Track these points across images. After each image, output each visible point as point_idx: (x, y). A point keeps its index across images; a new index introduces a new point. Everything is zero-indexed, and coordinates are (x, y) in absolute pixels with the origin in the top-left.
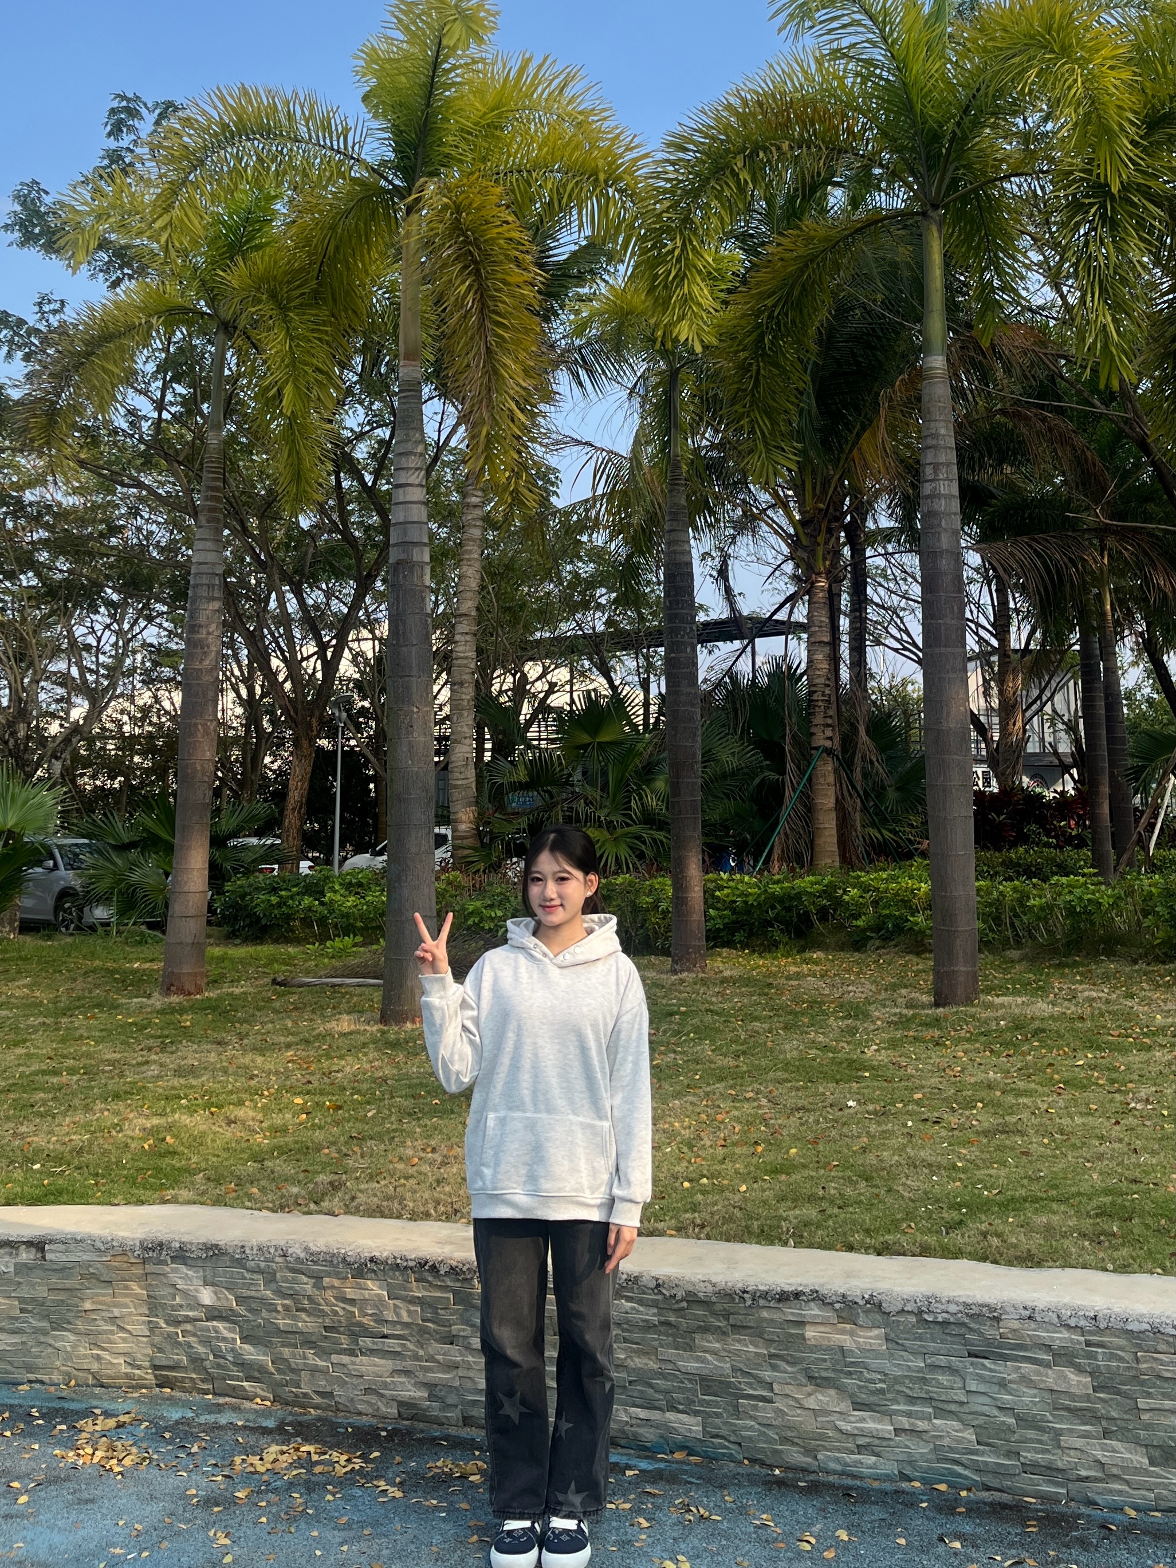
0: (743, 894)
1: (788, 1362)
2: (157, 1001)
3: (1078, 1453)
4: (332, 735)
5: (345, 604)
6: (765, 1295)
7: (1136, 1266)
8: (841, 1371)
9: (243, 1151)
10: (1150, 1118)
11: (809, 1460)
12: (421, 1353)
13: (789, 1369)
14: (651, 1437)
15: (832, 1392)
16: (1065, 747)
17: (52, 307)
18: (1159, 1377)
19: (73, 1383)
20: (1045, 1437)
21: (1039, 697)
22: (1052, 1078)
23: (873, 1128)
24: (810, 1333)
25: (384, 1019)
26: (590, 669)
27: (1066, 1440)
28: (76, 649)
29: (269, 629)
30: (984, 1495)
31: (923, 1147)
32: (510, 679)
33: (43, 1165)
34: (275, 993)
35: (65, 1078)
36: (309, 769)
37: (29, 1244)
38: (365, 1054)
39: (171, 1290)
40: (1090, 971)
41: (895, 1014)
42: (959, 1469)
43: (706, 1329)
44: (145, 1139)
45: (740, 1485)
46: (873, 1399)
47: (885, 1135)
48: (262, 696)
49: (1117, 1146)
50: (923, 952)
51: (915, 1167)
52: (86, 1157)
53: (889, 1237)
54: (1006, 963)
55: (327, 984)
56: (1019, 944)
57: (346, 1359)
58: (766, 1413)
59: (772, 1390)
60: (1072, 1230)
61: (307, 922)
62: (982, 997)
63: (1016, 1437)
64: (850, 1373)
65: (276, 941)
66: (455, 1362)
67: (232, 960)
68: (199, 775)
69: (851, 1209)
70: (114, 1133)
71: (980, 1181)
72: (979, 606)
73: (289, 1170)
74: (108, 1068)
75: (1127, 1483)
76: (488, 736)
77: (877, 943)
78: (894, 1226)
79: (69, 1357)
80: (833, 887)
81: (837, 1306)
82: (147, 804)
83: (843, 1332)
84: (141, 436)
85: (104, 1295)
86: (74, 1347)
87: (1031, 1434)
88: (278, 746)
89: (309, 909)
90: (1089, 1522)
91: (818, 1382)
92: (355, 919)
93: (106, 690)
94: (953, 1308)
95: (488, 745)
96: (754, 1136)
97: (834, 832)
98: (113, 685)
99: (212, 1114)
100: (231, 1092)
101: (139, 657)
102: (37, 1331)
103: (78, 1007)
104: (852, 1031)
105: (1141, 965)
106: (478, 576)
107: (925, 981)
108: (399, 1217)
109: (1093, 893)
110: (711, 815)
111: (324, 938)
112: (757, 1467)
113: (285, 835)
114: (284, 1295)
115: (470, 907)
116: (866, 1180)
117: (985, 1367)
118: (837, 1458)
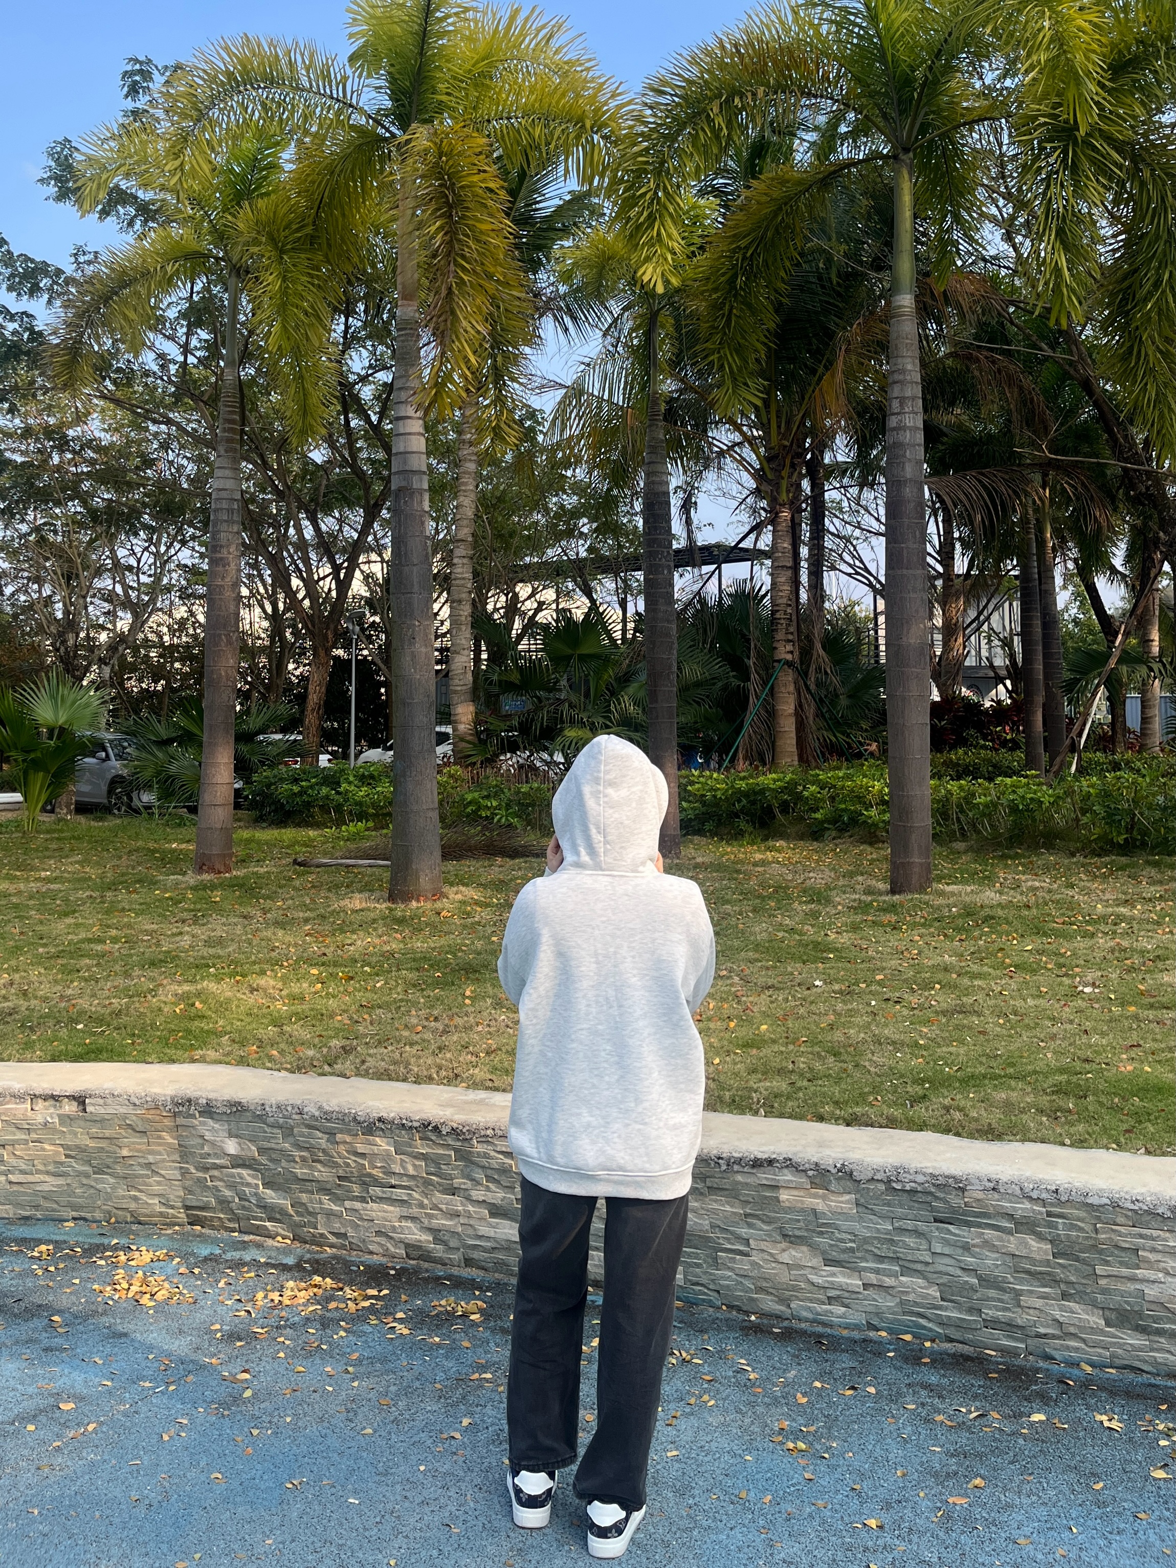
0: (712, 789)
1: (763, 1221)
2: (191, 878)
3: (1037, 1312)
4: (347, 647)
5: (356, 530)
6: (739, 1161)
7: (1092, 1142)
8: (814, 1231)
9: (264, 1016)
10: (1098, 1001)
11: (783, 1308)
12: (426, 1201)
13: (765, 1227)
15: (805, 1249)
16: (1000, 661)
17: (86, 258)
18: (1117, 1246)
19: (113, 1220)
20: (1006, 1297)
21: (977, 618)
22: (1003, 962)
23: (840, 1006)
24: (784, 1196)
25: (392, 898)
26: (574, 590)
27: (1026, 1300)
28: (119, 569)
29: (288, 551)
30: (947, 1346)
31: (886, 1025)
32: (503, 598)
33: (85, 1026)
34: (295, 872)
35: (108, 946)
36: (325, 675)
37: (72, 1098)
38: (375, 929)
39: (200, 1141)
40: (1031, 862)
41: (855, 900)
42: (922, 1321)
44: (176, 1004)
45: (719, 1329)
46: (843, 1256)
47: (851, 1013)
48: (285, 612)
49: (1068, 1026)
50: (876, 842)
51: (880, 1044)
52: (124, 1019)
53: (858, 1110)
54: (953, 853)
55: (341, 865)
56: (964, 837)
57: (358, 1205)
58: (743, 1264)
59: (748, 1245)
60: (1030, 1105)
61: (325, 809)
62: (934, 885)
63: (979, 1295)
64: (822, 1233)
65: (298, 825)
66: (457, 1211)
67: (259, 842)
68: (224, 679)
69: (820, 1082)
70: (149, 997)
71: (942, 1058)
73: (305, 1034)
74: (146, 938)
75: (1084, 1341)
76: (484, 648)
77: (834, 834)
78: (862, 1098)
79: (109, 1197)
80: (793, 784)
81: (810, 1173)
82: (185, 705)
83: (815, 1196)
84: (169, 378)
85: (140, 1144)
86: (114, 1188)
87: (992, 1293)
88: (300, 655)
89: (327, 797)
90: (1047, 1377)
91: (791, 1239)
92: (368, 807)
93: (147, 605)
94: (921, 1178)
95: (484, 656)
96: (726, 1012)
97: (793, 735)
98: (153, 601)
99: (238, 982)
100: (254, 963)
101: (175, 575)
102: (80, 1174)
103: (121, 883)
104: (815, 915)
105: (1079, 858)
106: (473, 506)
107: (880, 869)
108: (405, 1080)
109: (1035, 792)
110: (683, 719)
111: (340, 822)
112: (734, 1313)
113: (306, 732)
114: (300, 1148)
115: (469, 797)
116: (835, 1055)
117: (950, 1232)
118: (809, 1308)
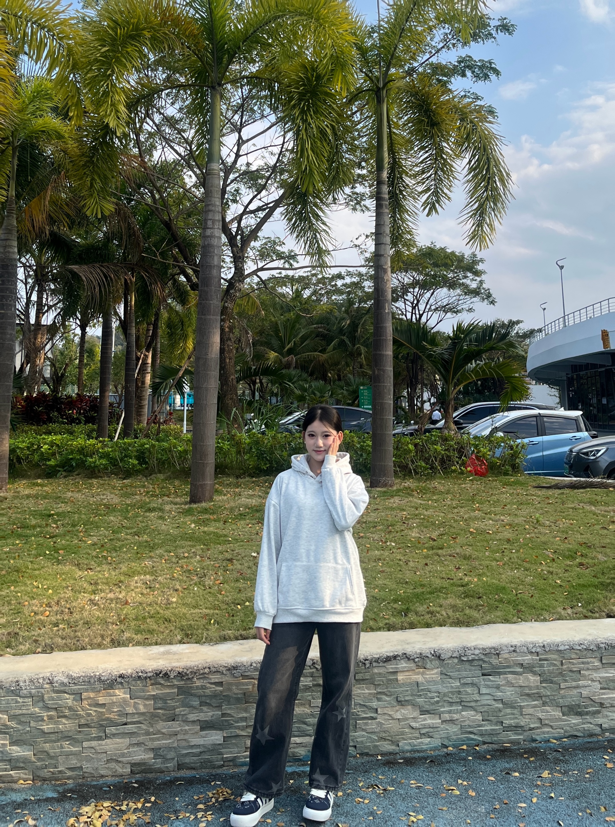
1: (386, 695)
3: (529, 717)
6: (377, 660)
8: (416, 695)
11: (394, 747)
12: (152, 730)
13: (388, 699)
14: (303, 753)
15: (409, 707)
18: (571, 671)
20: (515, 712)
24: (401, 677)
27: (525, 711)
30: (483, 747)
42: (472, 736)
46: (432, 707)
57: (94, 743)
58: (372, 726)
59: (377, 712)
63: (502, 713)
64: (421, 695)
66: (176, 731)
75: (551, 727)
81: (417, 660)
83: (418, 674)
87: (509, 711)
91: (400, 703)
94: (477, 652)
114: (49, 709)
117: (490, 680)
118: (410, 743)
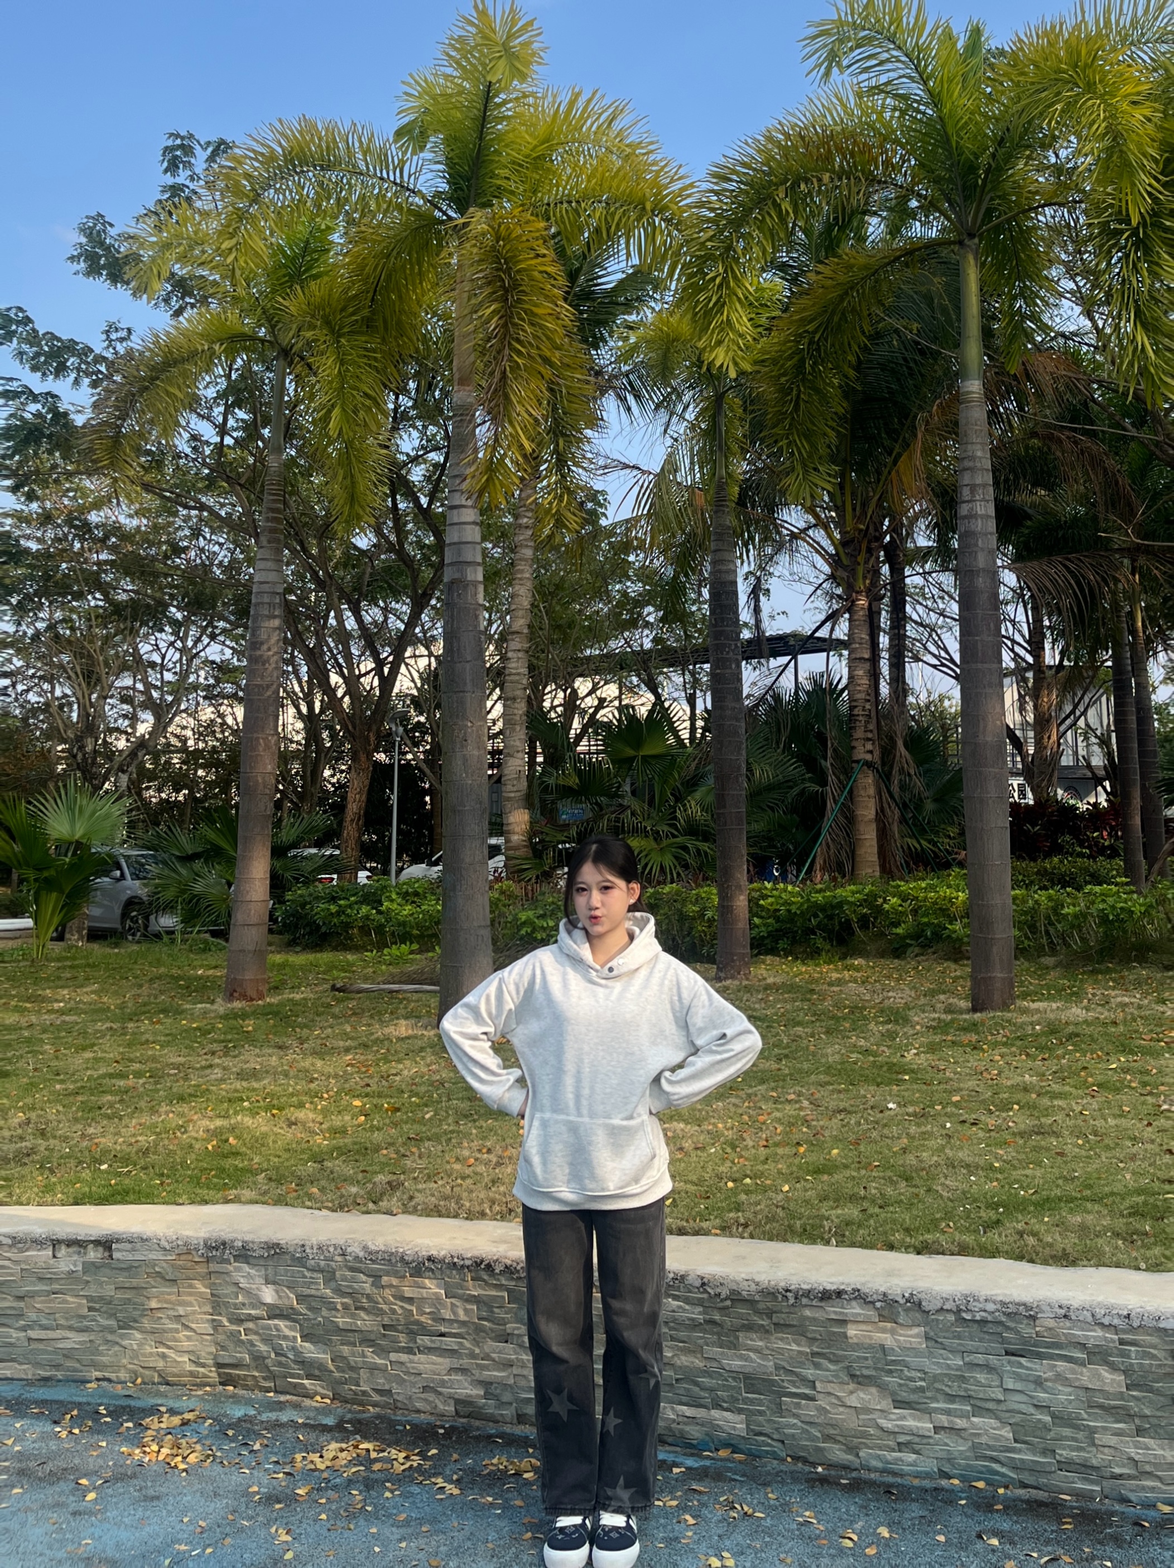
0: (786, 903)
1: (830, 1361)
2: (220, 1006)
3: (1112, 1451)
4: (389, 749)
5: (402, 621)
6: (807, 1294)
8: (882, 1370)
9: (303, 1152)
11: (850, 1457)
12: (477, 1351)
13: (832, 1367)
14: (697, 1435)
15: (874, 1390)
16: (1098, 760)
17: (119, 335)
19: (139, 1381)
20: (1080, 1435)
21: (1073, 712)
22: (1086, 1081)
23: (913, 1130)
24: (852, 1331)
26: (638, 686)
27: (1101, 1438)
28: (141, 666)
29: (328, 646)
30: (1021, 1492)
31: (961, 1148)
32: (561, 695)
33: (110, 1166)
34: (334, 998)
35: (131, 1081)
36: (367, 782)
37: (97, 1243)
38: (423, 1058)
39: (235, 1290)
40: (1122, 977)
41: (934, 1019)
42: (996, 1466)
43: (749, 1328)
44: (209, 1141)
45: (783, 1482)
46: (913, 1397)
47: (925, 1136)
48: (322, 711)
49: (1149, 1146)
50: (961, 959)
51: (954, 1167)
52: (152, 1158)
53: (928, 1237)
54: (1041, 969)
55: (383, 990)
56: (1053, 952)
57: (404, 1357)
58: (809, 1410)
59: (814, 1388)
60: (1106, 1229)
61: (365, 930)
62: (1018, 1002)
63: (1052, 1434)
64: (891, 1372)
65: (335, 949)
66: (510, 1360)
67: (292, 967)
68: (261, 787)
69: (891, 1209)
70: (179, 1134)
71: (1017, 1181)
72: (1013, 622)
73: (349, 1170)
74: (172, 1072)
75: (1160, 1479)
76: (539, 750)
77: (917, 950)
78: (934, 1225)
79: (135, 1355)
80: (873, 895)
81: (879, 1305)
82: (208, 817)
83: (884, 1331)
84: (204, 460)
85: (169, 1294)
86: (141, 1345)
87: (1067, 1432)
88: (337, 760)
89: (367, 917)
90: (1123, 1520)
91: (859, 1380)
92: (412, 927)
93: (170, 705)
94: (991, 1307)
95: (540, 759)
96: (796, 1137)
97: (875, 843)
98: (177, 701)
99: (273, 1115)
100: (292, 1095)
101: (202, 673)
102: (105, 1329)
103: (144, 1013)
104: (892, 1035)
106: (530, 595)
107: (963, 987)
108: (456, 1216)
109: (1126, 902)
110: (756, 827)
111: (382, 945)
112: (800, 1465)
113: (344, 846)
114: (343, 1294)
115: (523, 917)
116: (907, 1180)
117: (1021, 1365)
118: (879, 1456)
